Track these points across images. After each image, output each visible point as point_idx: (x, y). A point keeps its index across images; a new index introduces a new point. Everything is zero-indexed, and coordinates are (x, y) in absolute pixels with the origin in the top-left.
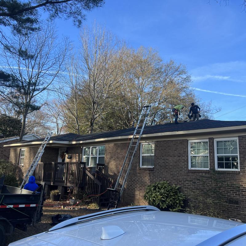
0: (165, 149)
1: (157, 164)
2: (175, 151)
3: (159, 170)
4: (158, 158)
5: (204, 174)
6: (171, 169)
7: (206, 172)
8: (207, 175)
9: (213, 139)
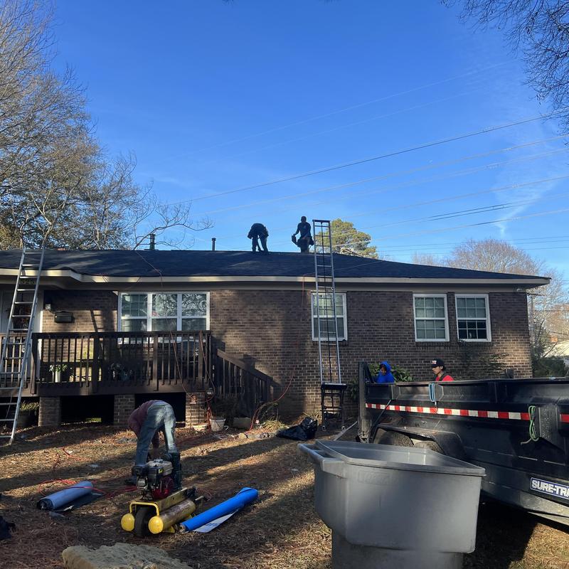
0: (371, 307)
1: (355, 333)
2: (390, 310)
3: (359, 344)
4: (356, 323)
5: (442, 348)
6: (384, 341)
7: (445, 345)
8: (449, 350)
9: (453, 294)
